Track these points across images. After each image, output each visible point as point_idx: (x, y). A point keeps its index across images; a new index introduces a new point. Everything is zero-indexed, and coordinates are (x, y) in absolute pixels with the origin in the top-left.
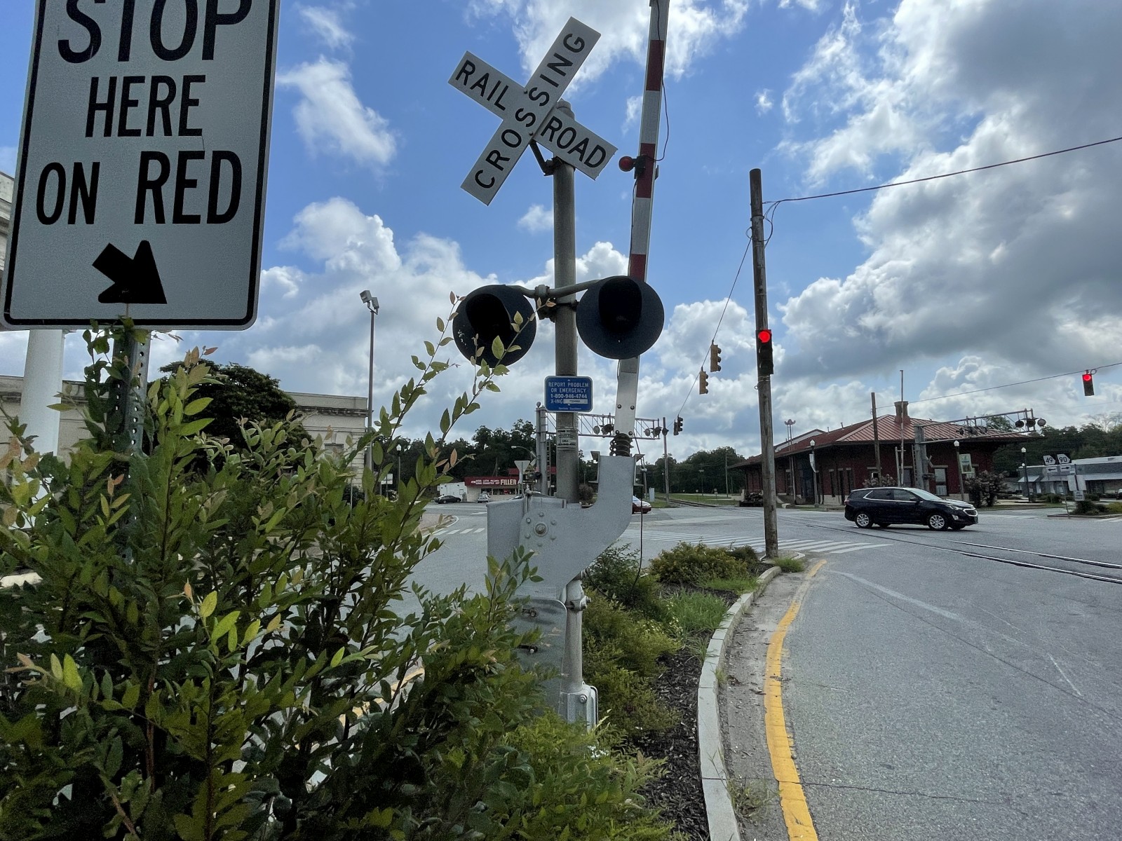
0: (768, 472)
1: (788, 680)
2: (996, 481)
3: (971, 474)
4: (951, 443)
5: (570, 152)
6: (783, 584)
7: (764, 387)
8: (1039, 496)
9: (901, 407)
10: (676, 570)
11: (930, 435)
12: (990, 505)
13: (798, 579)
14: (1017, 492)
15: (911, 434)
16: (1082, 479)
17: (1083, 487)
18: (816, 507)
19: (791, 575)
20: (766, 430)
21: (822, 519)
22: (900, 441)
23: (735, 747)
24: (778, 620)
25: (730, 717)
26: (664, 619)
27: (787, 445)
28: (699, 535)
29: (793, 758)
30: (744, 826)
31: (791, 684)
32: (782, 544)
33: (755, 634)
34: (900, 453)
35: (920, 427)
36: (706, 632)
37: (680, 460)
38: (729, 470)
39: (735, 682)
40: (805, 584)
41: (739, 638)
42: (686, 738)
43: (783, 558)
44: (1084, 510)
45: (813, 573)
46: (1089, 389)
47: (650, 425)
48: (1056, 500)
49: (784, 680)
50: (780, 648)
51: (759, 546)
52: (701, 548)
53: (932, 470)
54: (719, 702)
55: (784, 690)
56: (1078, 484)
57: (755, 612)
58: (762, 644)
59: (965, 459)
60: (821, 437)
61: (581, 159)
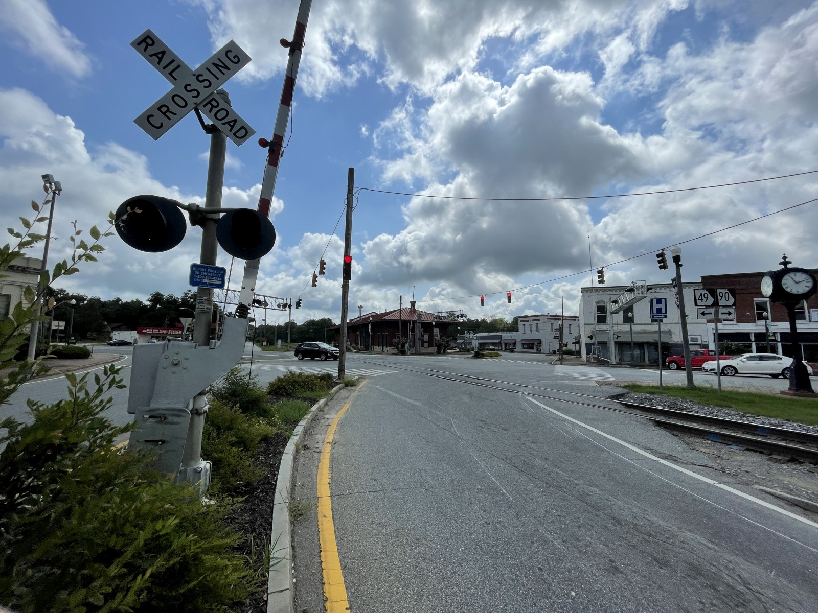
0: (343, 333)
1: (336, 443)
2: (448, 342)
3: (438, 338)
4: (432, 323)
5: (223, 124)
6: (344, 393)
7: (345, 286)
8: (463, 349)
9: (413, 304)
10: (284, 387)
11: (423, 319)
12: (444, 353)
13: (352, 390)
14: (456, 347)
15: (415, 318)
16: (477, 342)
17: (477, 345)
18: (370, 352)
19: (349, 388)
20: (344, 310)
21: (372, 358)
22: (410, 321)
23: (299, 483)
24: (337, 412)
25: (299, 468)
26: (270, 417)
27: (358, 319)
28: (300, 367)
29: (329, 484)
30: (294, 526)
31: (337, 445)
32: (347, 372)
33: (323, 421)
34: (410, 326)
35: (420, 314)
36: (295, 422)
37: (299, 324)
38: (327, 331)
39: (306, 448)
40: (355, 392)
41: (314, 424)
42: (269, 483)
43: (346, 379)
44: (478, 355)
45: (361, 386)
46: (483, 304)
47: (281, 302)
48: (468, 351)
49: (333, 444)
50: (335, 427)
51: (334, 372)
52: (300, 375)
53: (423, 336)
54: (294, 460)
55: (332, 448)
56: (475, 344)
57: (326, 408)
58: (325, 426)
59: (436, 331)
60: (376, 316)
61: (231, 131)
